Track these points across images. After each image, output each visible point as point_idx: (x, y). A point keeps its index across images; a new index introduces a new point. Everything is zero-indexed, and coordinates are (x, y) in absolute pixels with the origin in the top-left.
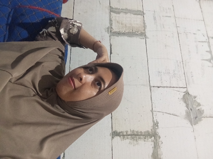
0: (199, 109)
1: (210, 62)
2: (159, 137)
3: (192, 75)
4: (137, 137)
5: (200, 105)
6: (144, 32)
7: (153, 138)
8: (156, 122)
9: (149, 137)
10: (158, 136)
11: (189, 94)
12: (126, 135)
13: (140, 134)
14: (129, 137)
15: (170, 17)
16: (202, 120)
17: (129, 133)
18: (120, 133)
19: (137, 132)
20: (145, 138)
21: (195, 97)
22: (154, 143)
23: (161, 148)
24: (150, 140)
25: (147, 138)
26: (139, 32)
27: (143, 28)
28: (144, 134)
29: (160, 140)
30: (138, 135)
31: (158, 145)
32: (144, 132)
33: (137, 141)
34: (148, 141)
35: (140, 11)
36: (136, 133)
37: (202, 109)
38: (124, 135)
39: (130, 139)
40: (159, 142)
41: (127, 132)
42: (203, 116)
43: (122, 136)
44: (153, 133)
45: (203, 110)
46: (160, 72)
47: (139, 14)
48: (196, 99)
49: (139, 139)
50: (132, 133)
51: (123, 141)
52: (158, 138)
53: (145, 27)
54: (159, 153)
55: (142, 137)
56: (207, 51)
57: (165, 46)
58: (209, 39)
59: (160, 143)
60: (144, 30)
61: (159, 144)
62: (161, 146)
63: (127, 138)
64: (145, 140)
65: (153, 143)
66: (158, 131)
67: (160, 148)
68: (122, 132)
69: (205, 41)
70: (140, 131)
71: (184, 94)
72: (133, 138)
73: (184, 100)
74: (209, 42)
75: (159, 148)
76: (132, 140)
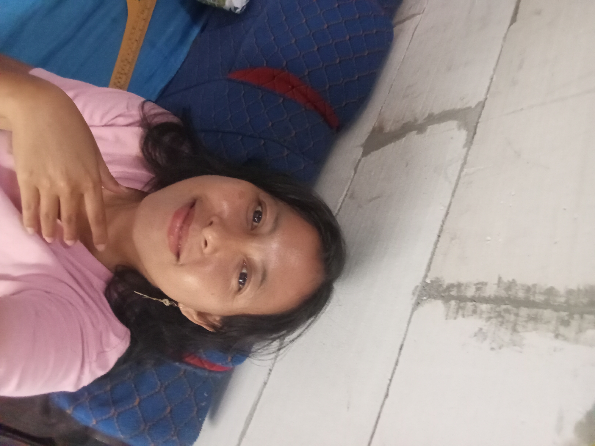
4: (524, 311)
9: (590, 318)
12: (473, 299)
13: (539, 298)
14: (484, 307)
17: (490, 291)
18: (450, 287)
19: (528, 290)
20: (566, 323)
25: (574, 323)
28: (563, 300)
30: (528, 303)
32: (570, 292)
33: (514, 330)
34: (576, 341)
36: (521, 294)
38: (461, 299)
39: (485, 316)
41: (480, 286)
43: (453, 303)
49: (531, 325)
50: (503, 293)
51: (451, 322)
55: (547, 313)
63: (474, 312)
64: (562, 330)
68: (459, 286)
72: (499, 315)
76: (494, 321)
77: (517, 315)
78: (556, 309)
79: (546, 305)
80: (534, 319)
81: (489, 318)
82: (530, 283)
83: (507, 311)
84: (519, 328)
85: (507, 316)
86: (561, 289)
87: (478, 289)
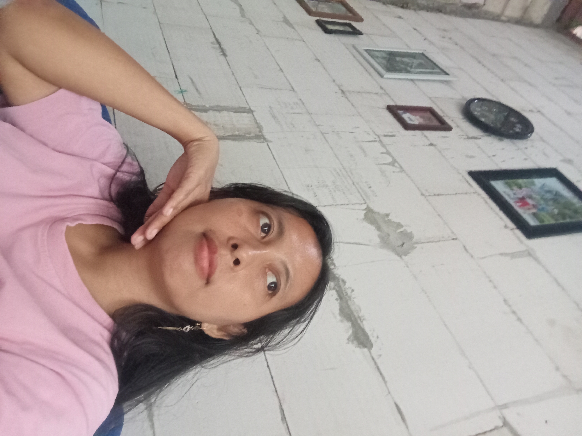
1: (393, 165)
2: (343, 281)
3: (369, 186)
5: (402, 226)
6: (260, 134)
10: (340, 280)
11: (373, 211)
15: (300, 113)
16: (416, 247)
21: (387, 215)
23: (355, 300)
26: (252, 135)
27: (258, 130)
31: (346, 295)
35: (245, 108)
37: (409, 231)
40: (347, 290)
42: (414, 240)
45: (411, 233)
46: (310, 185)
47: (244, 112)
48: (390, 218)
52: (341, 283)
53: (259, 127)
54: (353, 308)
56: (382, 153)
57: (306, 150)
58: (379, 137)
59: (349, 291)
60: (260, 131)
62: (353, 296)
65: (334, 292)
66: (336, 271)
67: (352, 299)
69: (374, 140)
71: (365, 212)
73: (369, 220)
74: (380, 141)
75: (350, 300)
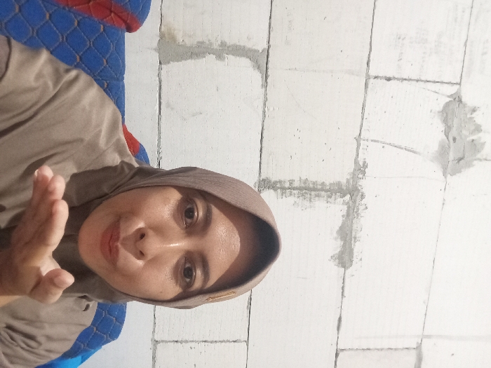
0: (473, 140)
2: (362, 195)
4: (313, 193)
5: (480, 131)
7: (348, 197)
8: (361, 163)
9: (338, 194)
10: (360, 194)
11: (460, 101)
12: (289, 188)
13: (319, 187)
14: (296, 192)
16: (473, 166)
17: (296, 184)
18: (276, 183)
19: (314, 183)
20: (330, 197)
21: (474, 110)
22: (349, 207)
23: (362, 219)
24: (340, 200)
25: (333, 197)
28: (328, 187)
29: (362, 202)
30: (314, 189)
31: (356, 212)
32: (331, 184)
33: (310, 201)
34: (335, 203)
36: (311, 186)
38: (283, 189)
39: (296, 196)
40: (360, 207)
41: (291, 182)
43: (279, 190)
44: (351, 186)
48: (474, 115)
49: (317, 198)
50: (303, 185)
51: (280, 200)
52: (359, 197)
55: (323, 193)
61: (358, 209)
62: (362, 214)
63: (291, 194)
64: (329, 199)
65: (345, 208)
66: (361, 182)
67: (359, 217)
68: (280, 182)
70: (320, 180)
71: (448, 100)
72: (303, 195)
73: (445, 115)
75: (357, 218)
76: (301, 198)
77: (310, 195)
78: (326, 191)
79: (322, 190)
80: (318, 196)
81: (299, 197)
82: (314, 180)
83: (306, 193)
84: (312, 200)
85: (306, 195)
86: (327, 183)
87: (291, 184)
